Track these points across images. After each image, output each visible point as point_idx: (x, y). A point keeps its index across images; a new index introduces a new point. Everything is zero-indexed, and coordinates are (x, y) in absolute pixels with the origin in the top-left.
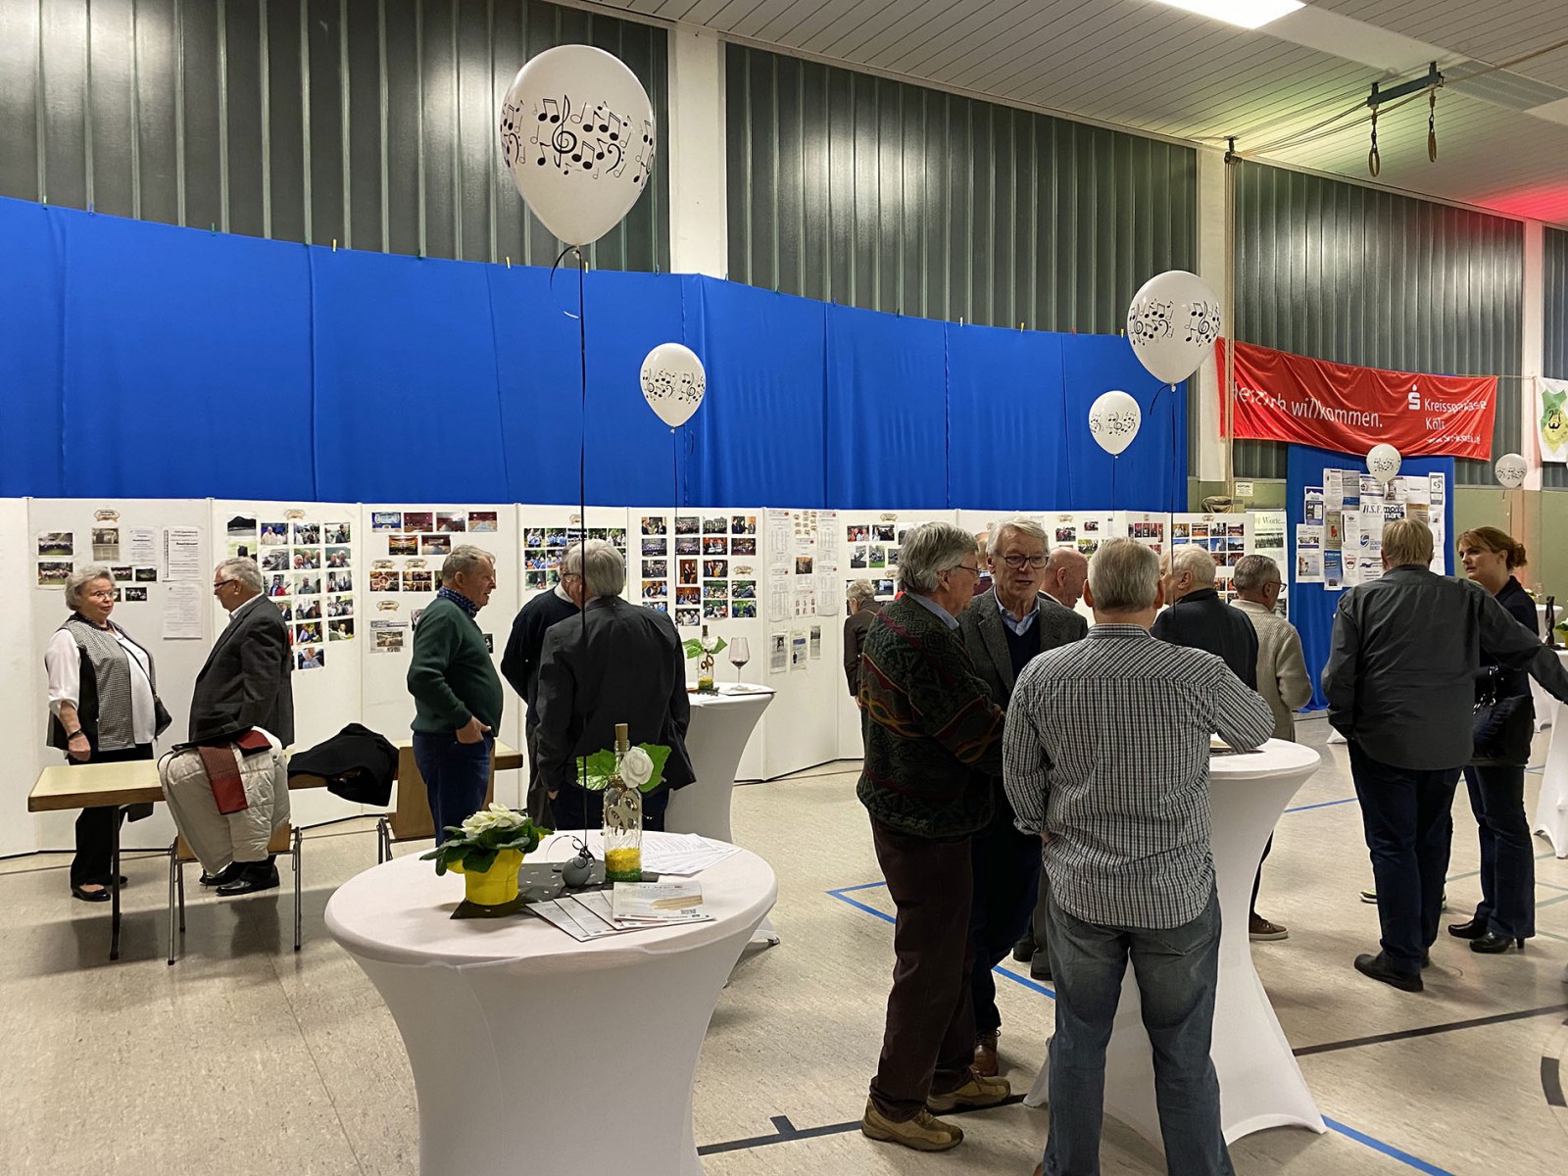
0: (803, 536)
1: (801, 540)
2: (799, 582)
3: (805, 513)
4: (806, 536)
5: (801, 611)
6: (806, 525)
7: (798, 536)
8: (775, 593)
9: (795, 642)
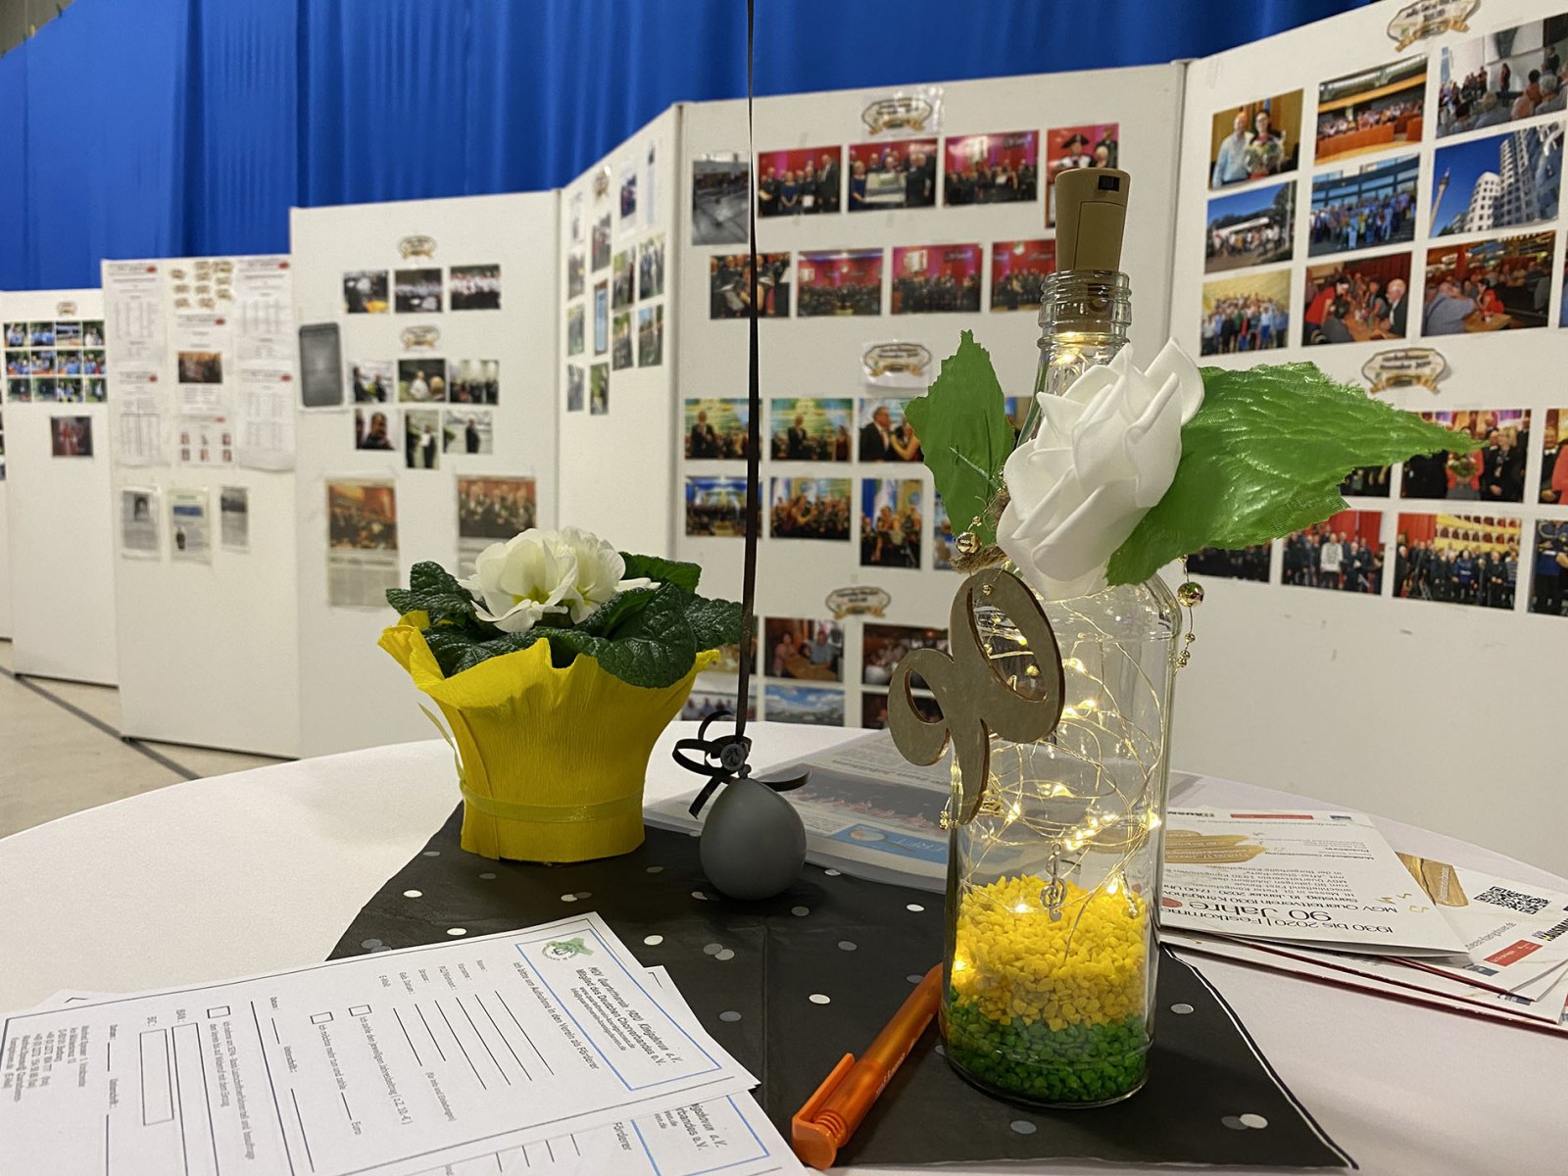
0: (197, 310)
1: (189, 318)
2: (189, 399)
3: (200, 266)
4: (205, 311)
5: (195, 455)
6: (202, 290)
7: (184, 311)
8: (126, 414)
9: (178, 510)
